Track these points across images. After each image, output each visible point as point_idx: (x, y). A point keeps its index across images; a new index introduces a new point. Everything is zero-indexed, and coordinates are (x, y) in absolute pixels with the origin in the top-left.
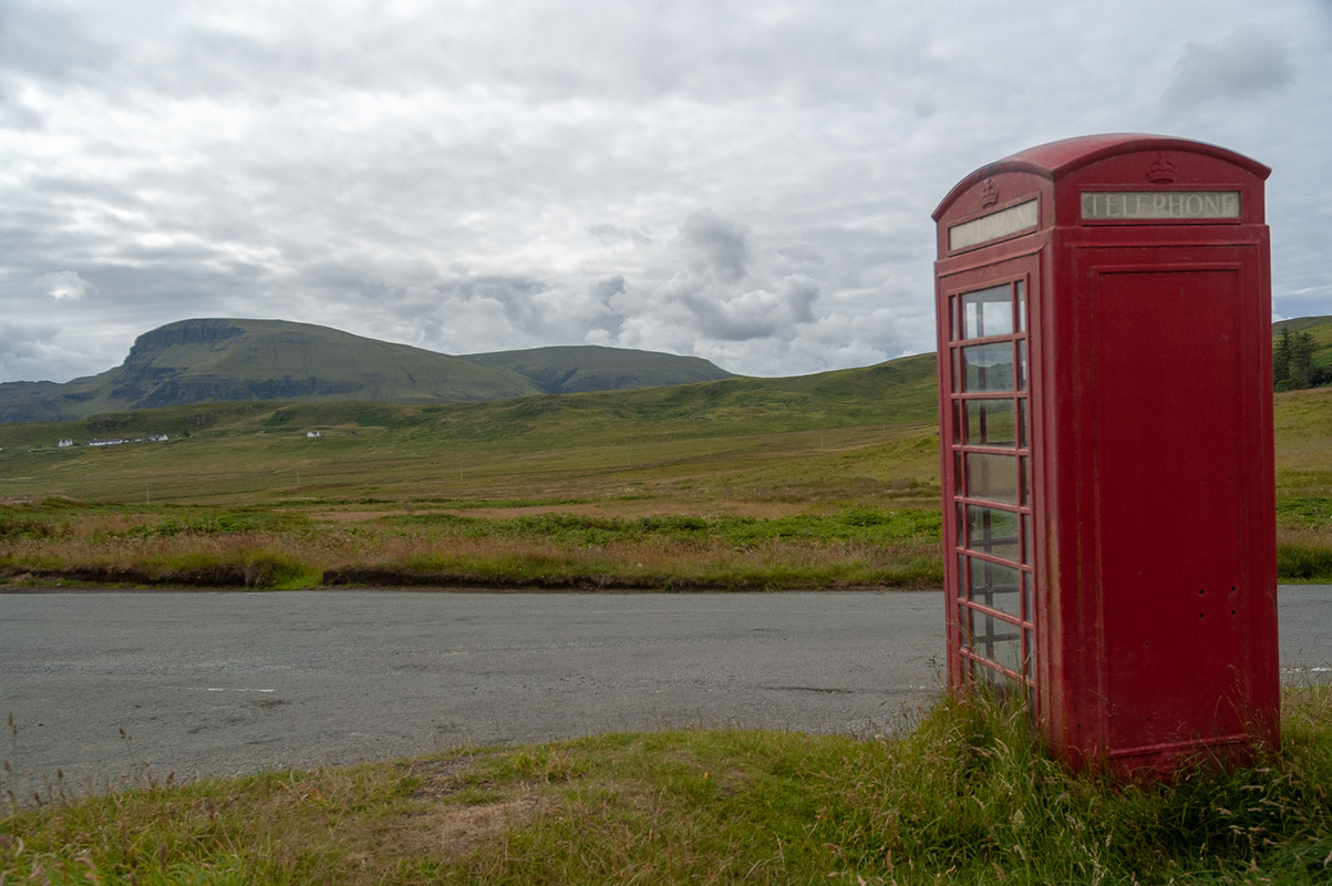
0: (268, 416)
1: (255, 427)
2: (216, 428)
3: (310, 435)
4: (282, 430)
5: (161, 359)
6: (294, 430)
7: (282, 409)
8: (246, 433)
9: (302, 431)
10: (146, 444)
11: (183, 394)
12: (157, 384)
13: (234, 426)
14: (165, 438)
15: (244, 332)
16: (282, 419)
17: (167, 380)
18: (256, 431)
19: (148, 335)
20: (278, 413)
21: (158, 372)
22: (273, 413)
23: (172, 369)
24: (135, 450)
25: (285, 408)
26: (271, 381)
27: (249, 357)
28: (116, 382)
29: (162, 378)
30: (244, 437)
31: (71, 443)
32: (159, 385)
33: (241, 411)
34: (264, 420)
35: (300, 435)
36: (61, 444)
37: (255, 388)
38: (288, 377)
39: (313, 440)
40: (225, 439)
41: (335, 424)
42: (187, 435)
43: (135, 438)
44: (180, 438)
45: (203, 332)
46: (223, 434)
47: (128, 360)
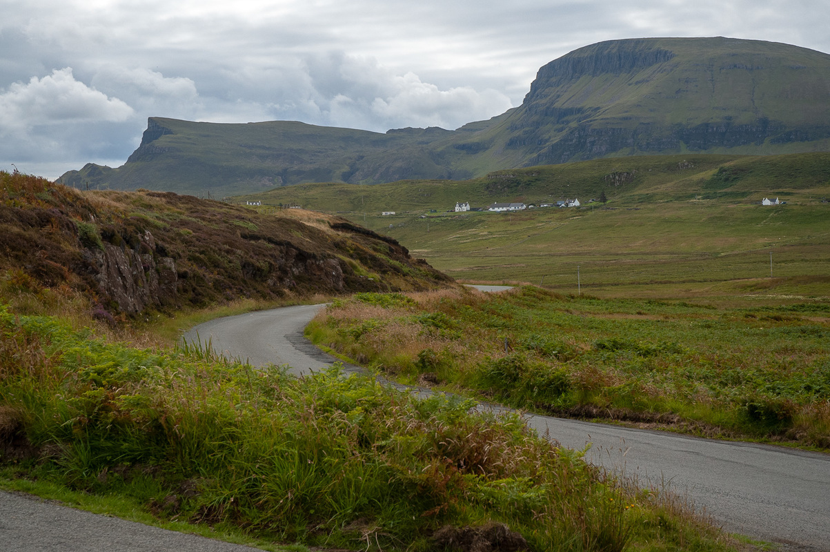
0: (708, 174)
1: (691, 191)
2: (640, 191)
3: (767, 202)
4: (726, 194)
5: (567, 97)
6: (743, 195)
7: (726, 165)
8: (679, 198)
9: (755, 197)
10: (555, 211)
11: (593, 143)
12: (561, 130)
13: (662, 188)
14: (577, 203)
15: (672, 56)
16: (727, 180)
17: (574, 125)
18: (692, 196)
19: (551, 65)
20: (722, 171)
21: (564, 114)
22: (715, 171)
23: (579, 110)
24: (543, 219)
25: (732, 163)
26: (707, 125)
27: (677, 92)
28: (513, 128)
29: (568, 122)
30: (676, 204)
31: (468, 207)
32: (564, 133)
33: (672, 168)
34: (702, 181)
35: (752, 202)
36: (457, 209)
37: (685, 135)
38: (730, 118)
39: (770, 209)
40: (650, 206)
41: (802, 187)
42: (604, 200)
43: (541, 202)
44: (594, 204)
45: (620, 59)
46: (649, 199)
47: (528, 99)
